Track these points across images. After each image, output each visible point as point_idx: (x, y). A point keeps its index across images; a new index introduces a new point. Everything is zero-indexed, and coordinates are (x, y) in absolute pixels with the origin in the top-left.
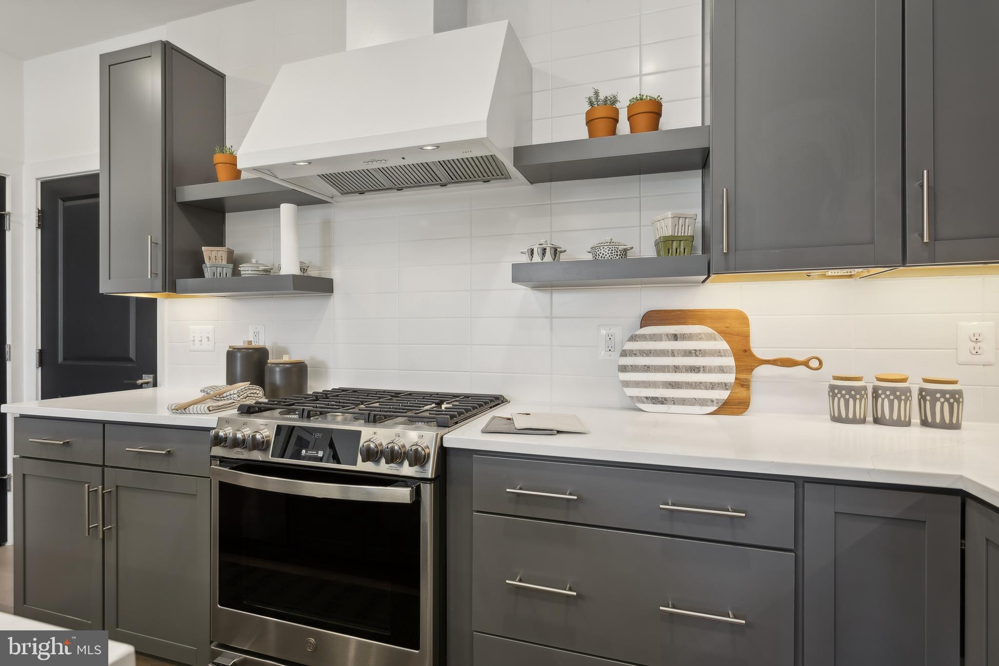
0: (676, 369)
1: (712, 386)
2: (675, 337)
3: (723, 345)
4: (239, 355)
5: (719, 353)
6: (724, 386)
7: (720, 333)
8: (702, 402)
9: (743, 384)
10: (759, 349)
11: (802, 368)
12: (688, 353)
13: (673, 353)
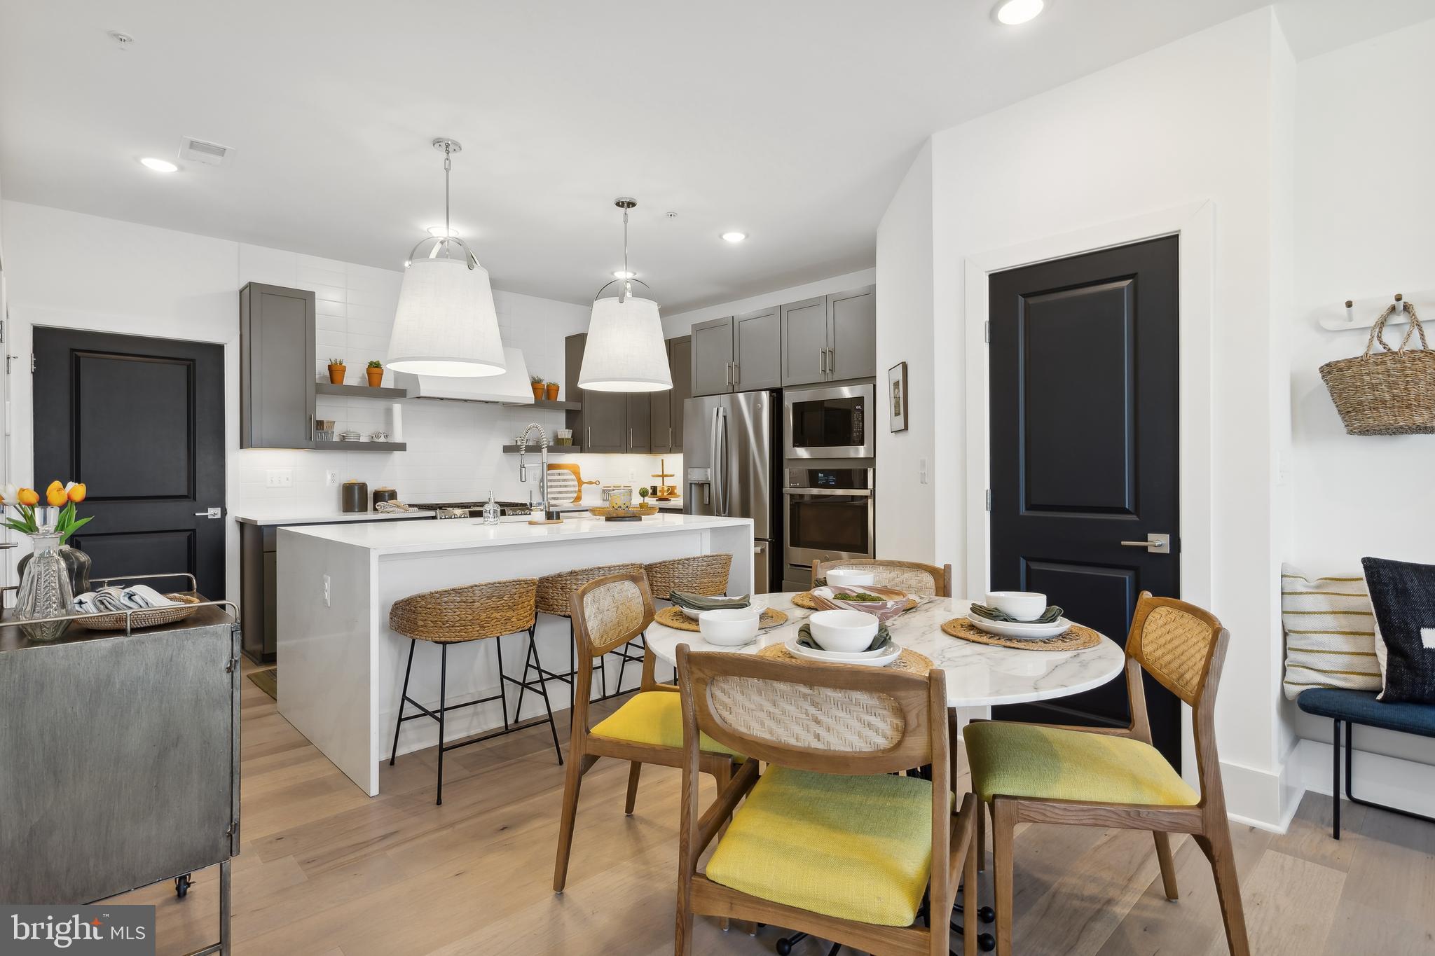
0: (561, 486)
1: (572, 492)
2: (559, 474)
3: (574, 477)
4: (356, 487)
5: (573, 480)
6: (575, 492)
7: (573, 473)
8: (569, 498)
9: (580, 491)
10: (584, 479)
11: (595, 485)
12: (564, 480)
13: (559, 480)
